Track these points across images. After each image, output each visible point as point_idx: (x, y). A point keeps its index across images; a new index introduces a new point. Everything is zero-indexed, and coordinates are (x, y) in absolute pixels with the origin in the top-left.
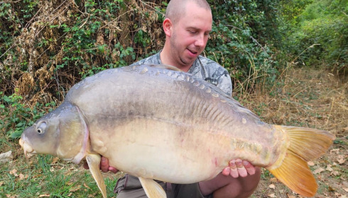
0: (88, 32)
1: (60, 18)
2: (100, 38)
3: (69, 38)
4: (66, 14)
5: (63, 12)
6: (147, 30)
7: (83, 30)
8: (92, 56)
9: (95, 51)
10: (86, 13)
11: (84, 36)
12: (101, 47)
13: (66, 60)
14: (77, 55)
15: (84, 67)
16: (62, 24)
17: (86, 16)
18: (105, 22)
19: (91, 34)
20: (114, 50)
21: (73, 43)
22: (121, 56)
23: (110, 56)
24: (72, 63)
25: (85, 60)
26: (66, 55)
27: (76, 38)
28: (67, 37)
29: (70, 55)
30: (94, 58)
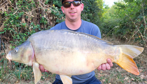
0: (17, 17)
1: (3, 9)
2: (23, 20)
3: (7, 19)
4: (6, 8)
5: (5, 7)
6: (46, 17)
7: (15, 15)
8: (19, 28)
9: (21, 26)
10: (16, 8)
11: (15, 19)
12: (24, 24)
13: (5, 30)
14: (11, 27)
15: (15, 34)
16: (4, 12)
17: (17, 9)
18: (26, 12)
19: (19, 18)
20: (30, 26)
21: (9, 22)
22: (34, 29)
23: (28, 29)
24: (8, 31)
25: (15, 30)
26: (5, 27)
27: (11, 19)
28: (6, 18)
29: (7, 27)
30: (20, 29)
